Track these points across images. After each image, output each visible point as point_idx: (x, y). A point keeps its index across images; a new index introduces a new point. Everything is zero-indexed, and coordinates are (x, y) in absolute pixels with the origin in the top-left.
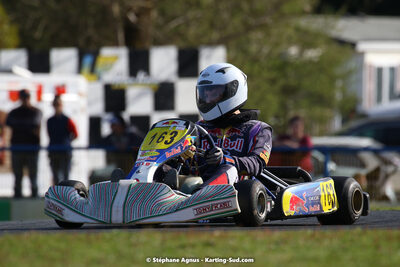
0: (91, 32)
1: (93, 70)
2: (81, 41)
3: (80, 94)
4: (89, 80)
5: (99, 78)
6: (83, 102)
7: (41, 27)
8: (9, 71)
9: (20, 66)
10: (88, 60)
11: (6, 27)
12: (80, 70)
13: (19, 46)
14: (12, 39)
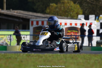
0: (98, 11)
1: (98, 20)
2: (96, 13)
3: (95, 25)
4: (97, 22)
5: (99, 21)
6: (96, 26)
7: (87, 10)
8: (80, 19)
9: (82, 18)
10: (97, 17)
11: (80, 10)
12: (95, 20)
13: (83, 14)
14: (81, 13)
